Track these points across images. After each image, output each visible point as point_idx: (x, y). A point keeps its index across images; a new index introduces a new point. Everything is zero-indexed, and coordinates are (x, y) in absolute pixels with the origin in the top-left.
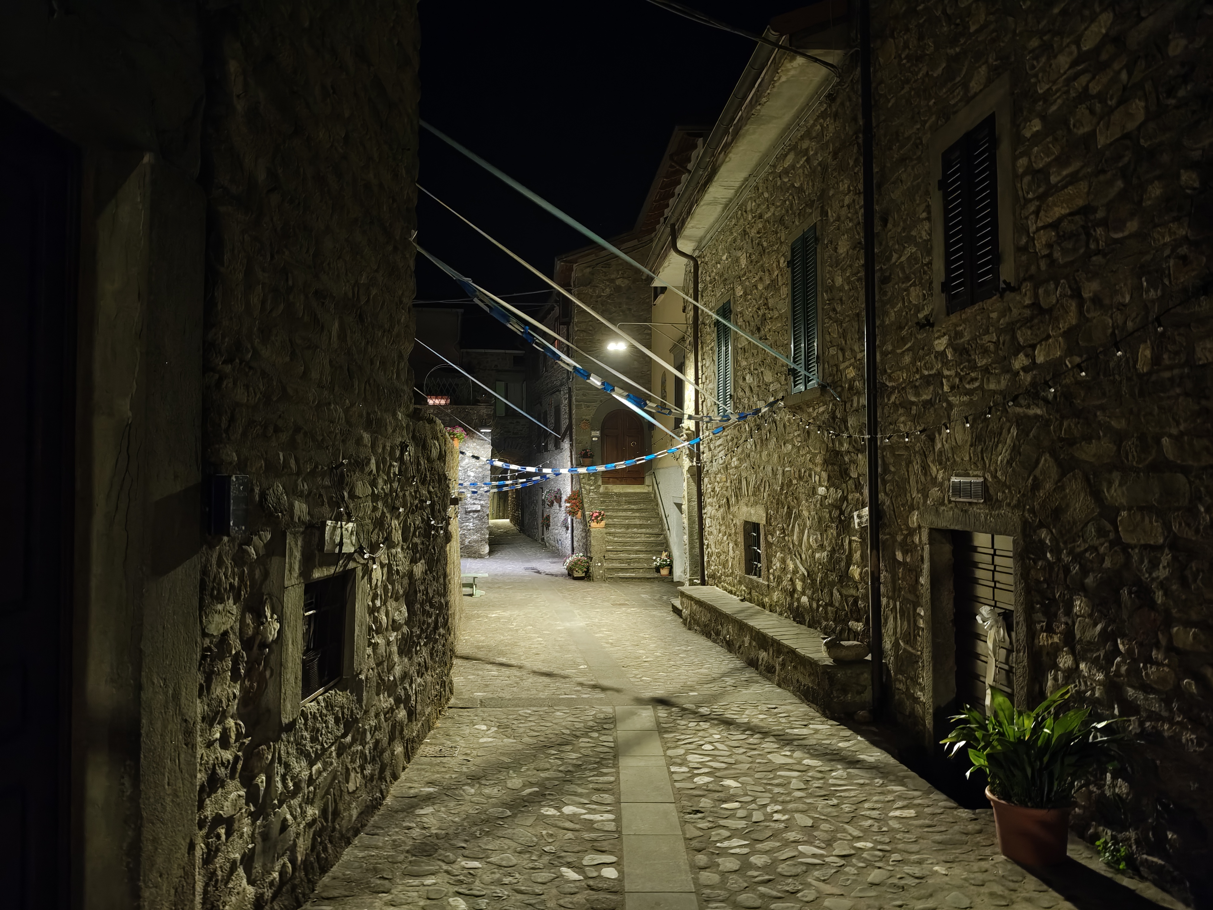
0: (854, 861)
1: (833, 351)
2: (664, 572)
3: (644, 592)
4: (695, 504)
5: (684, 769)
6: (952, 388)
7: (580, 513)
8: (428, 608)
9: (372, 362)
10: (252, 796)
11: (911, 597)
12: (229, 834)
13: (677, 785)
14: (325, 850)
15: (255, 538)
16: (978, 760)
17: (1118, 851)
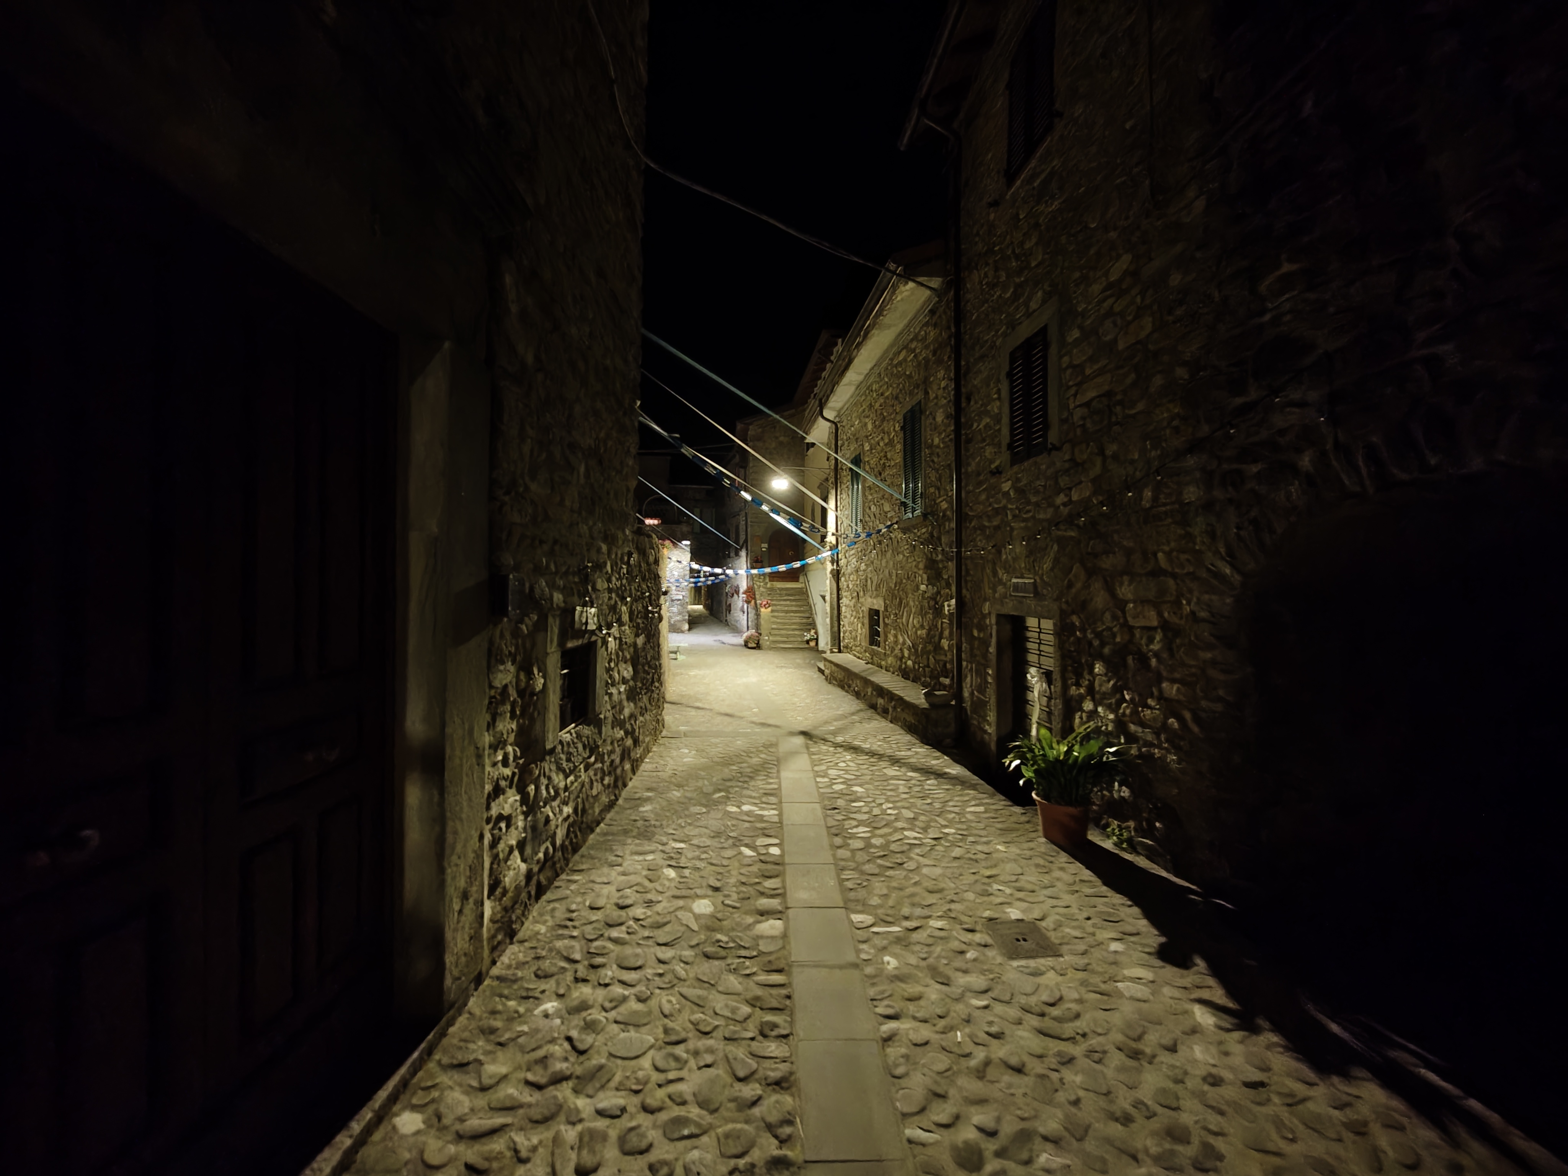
0: (942, 842)
1: (932, 490)
2: (812, 644)
3: (799, 658)
4: (835, 596)
5: (826, 780)
6: (1014, 516)
7: (753, 602)
8: (646, 668)
9: (608, 493)
10: (524, 800)
11: (983, 662)
12: (508, 827)
13: (821, 790)
14: (576, 836)
15: (526, 619)
16: (1028, 773)
17: (1121, 835)
